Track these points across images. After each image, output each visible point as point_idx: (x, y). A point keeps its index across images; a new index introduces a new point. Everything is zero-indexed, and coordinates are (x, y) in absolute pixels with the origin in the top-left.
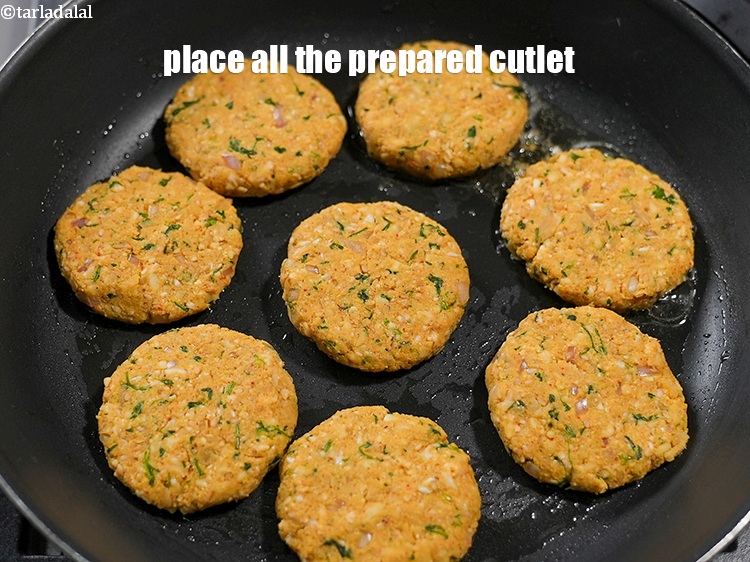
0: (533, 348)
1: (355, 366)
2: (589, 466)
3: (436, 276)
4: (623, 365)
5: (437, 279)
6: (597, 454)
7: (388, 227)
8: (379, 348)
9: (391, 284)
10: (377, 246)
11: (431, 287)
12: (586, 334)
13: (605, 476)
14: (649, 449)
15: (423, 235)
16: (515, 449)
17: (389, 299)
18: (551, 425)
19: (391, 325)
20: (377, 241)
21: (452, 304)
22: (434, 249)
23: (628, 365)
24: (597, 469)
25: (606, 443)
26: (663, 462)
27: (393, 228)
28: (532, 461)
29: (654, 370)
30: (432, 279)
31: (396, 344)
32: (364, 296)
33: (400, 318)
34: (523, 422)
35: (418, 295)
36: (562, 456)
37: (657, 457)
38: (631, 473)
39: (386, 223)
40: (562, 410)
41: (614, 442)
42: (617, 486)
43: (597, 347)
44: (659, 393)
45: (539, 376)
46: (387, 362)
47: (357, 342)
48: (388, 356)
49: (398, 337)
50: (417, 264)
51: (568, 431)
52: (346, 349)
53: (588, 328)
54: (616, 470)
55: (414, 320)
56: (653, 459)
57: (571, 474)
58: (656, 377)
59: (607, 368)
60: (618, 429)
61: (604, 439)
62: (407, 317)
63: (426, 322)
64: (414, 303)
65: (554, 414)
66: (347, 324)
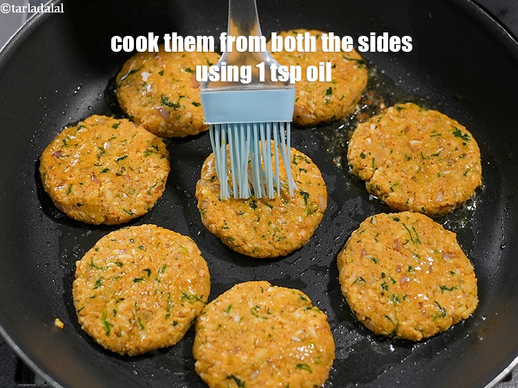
1: (248, 254)
2: (409, 322)
6: (415, 313)
14: (451, 310)
16: (358, 311)
31: (276, 239)
34: (363, 292)
45: (374, 260)
47: (249, 238)
48: (271, 247)
49: (277, 234)
52: (241, 243)
65: (385, 287)
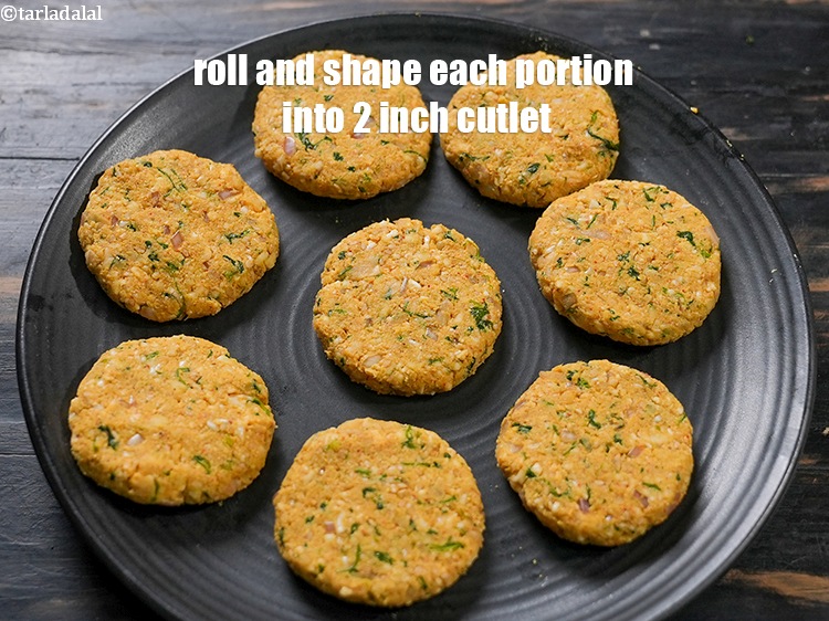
0: (119, 202)
3: (683, 230)
4: (203, 195)
5: (686, 233)
7: (615, 205)
8: (671, 317)
9: (651, 255)
10: (617, 227)
11: (684, 243)
12: (165, 177)
13: (216, 296)
15: (650, 200)
17: (656, 269)
18: (154, 268)
19: (669, 291)
20: (614, 222)
21: (710, 250)
22: (667, 207)
23: (210, 193)
24: (206, 292)
25: (207, 266)
26: (265, 270)
27: (621, 204)
28: (146, 305)
29: (234, 191)
30: (681, 235)
32: (634, 273)
33: (674, 282)
35: (678, 255)
36: (172, 291)
37: (258, 267)
38: (239, 287)
39: (612, 203)
40: (161, 252)
41: (214, 264)
42: (230, 302)
43: (178, 187)
44: (244, 210)
46: (684, 327)
50: (661, 228)
51: (171, 267)
53: (164, 170)
54: (224, 288)
55: (686, 279)
56: (255, 269)
57: (184, 304)
58: (237, 197)
59: (190, 202)
60: (215, 251)
61: (205, 263)
62: (681, 279)
63: (699, 276)
64: (679, 264)
66: (633, 307)
